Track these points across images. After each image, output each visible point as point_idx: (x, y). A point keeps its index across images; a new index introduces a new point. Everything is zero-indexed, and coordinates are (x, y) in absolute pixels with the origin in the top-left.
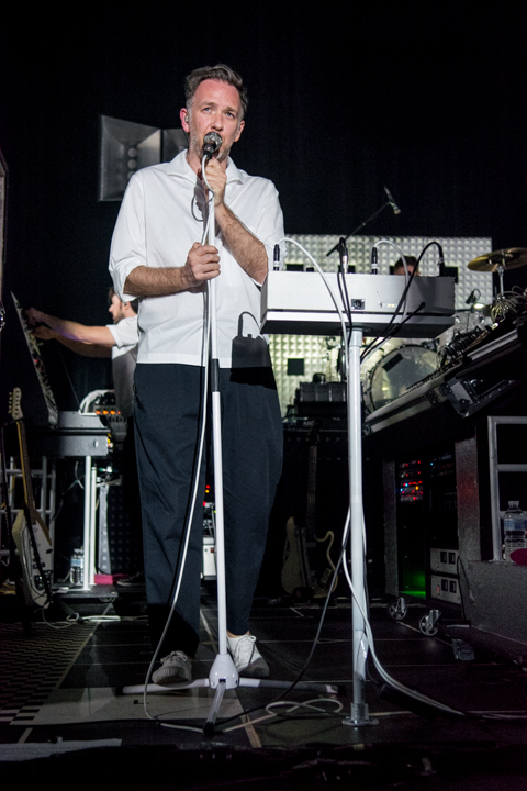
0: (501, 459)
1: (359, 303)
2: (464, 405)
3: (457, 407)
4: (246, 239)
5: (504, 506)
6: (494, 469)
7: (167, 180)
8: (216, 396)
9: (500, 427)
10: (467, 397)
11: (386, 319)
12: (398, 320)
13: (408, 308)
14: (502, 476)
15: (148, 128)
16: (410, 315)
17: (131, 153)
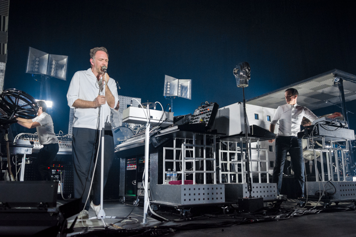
0: (166, 158)
1: (151, 117)
2: (156, 144)
3: (154, 144)
4: (111, 95)
5: (166, 170)
6: (164, 160)
7: (87, 76)
8: (103, 138)
9: (166, 150)
10: (156, 142)
11: (158, 122)
12: (161, 122)
13: (164, 119)
14: (166, 162)
15: (45, 53)
16: (164, 121)
17: (37, 59)
